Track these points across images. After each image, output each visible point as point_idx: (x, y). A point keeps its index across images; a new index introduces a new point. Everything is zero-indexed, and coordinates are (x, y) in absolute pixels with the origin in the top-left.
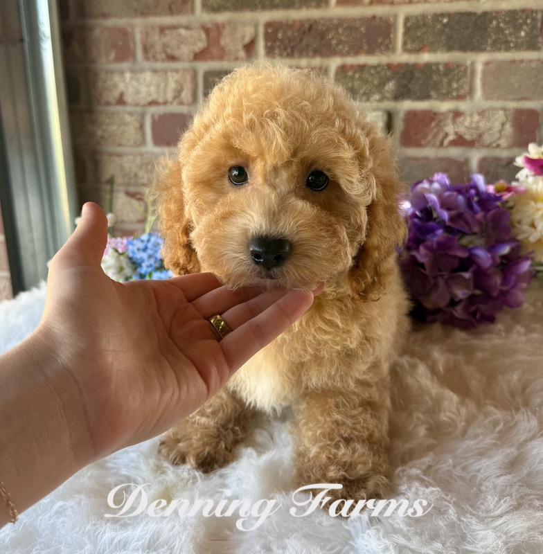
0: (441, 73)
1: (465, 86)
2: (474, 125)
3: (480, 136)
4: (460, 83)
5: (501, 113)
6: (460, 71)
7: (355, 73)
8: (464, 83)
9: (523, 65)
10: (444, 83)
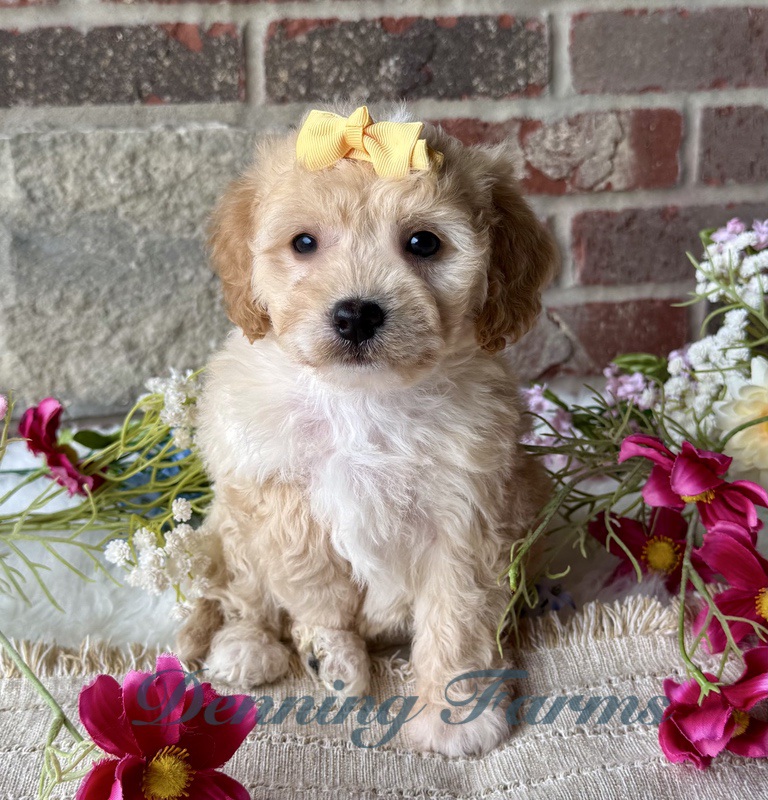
0: (492, 37)
1: (540, 64)
2: (562, 147)
3: (575, 168)
4: (531, 59)
5: (612, 118)
6: (529, 33)
7: (311, 37)
8: (539, 58)
9: (646, 20)
10: (499, 59)
